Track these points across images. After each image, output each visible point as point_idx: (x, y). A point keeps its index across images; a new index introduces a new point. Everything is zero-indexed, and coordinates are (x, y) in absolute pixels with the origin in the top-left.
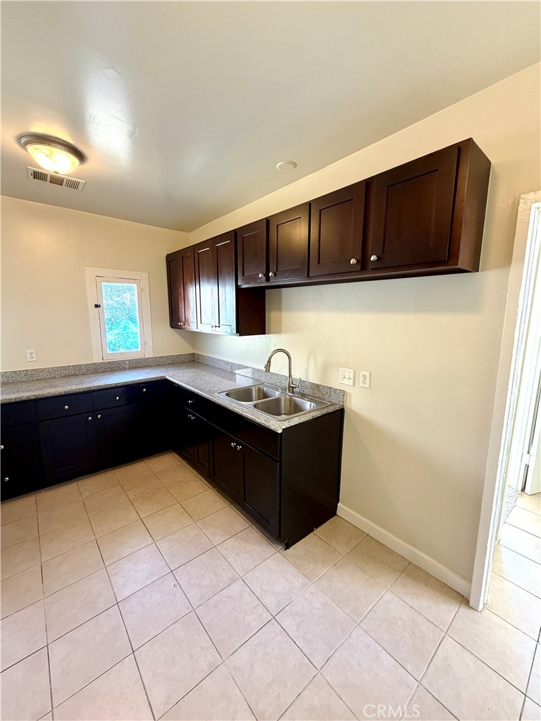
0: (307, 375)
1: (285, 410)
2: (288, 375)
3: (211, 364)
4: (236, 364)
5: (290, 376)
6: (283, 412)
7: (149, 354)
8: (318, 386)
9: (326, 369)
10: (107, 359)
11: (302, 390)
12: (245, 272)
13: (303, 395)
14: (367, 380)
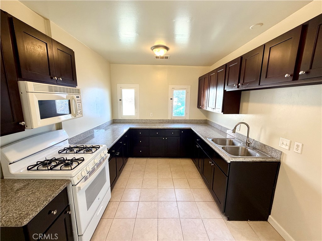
0: (259, 138)
1: (241, 154)
2: (247, 136)
3: (213, 125)
4: (223, 127)
5: (248, 137)
6: (240, 155)
7: (188, 118)
8: (265, 145)
9: (272, 136)
10: (173, 119)
11: (255, 146)
12: (229, 83)
13: (254, 149)
14: (300, 148)
